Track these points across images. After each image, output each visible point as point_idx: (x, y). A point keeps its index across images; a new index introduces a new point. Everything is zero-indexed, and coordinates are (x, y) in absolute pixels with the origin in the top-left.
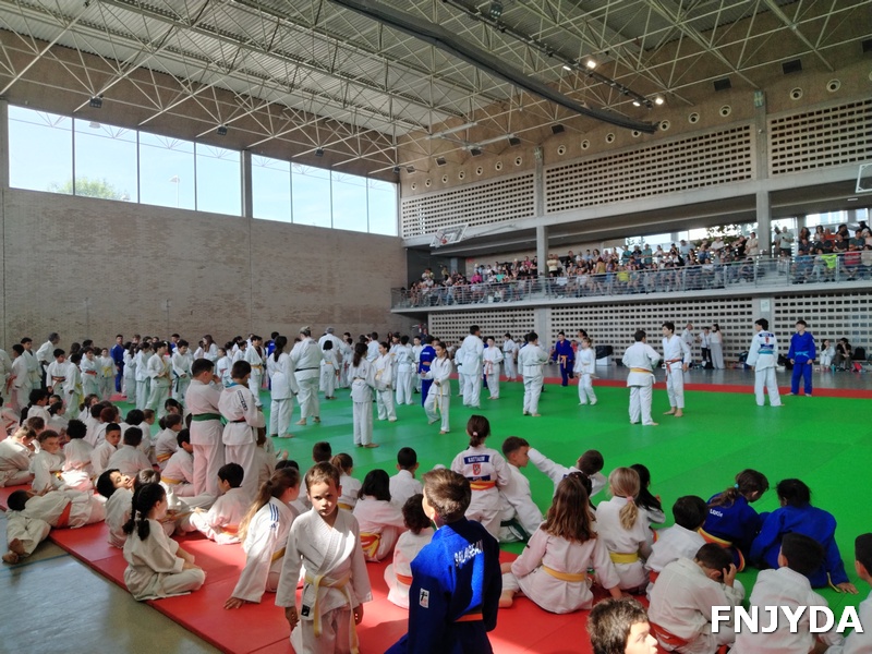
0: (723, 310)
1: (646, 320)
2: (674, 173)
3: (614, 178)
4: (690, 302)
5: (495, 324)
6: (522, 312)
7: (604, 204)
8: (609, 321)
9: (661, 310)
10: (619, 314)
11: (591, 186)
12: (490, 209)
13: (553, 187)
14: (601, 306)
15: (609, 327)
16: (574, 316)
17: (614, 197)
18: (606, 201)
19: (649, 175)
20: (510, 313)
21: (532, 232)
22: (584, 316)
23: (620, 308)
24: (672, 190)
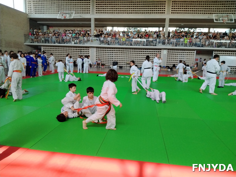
0: (153, 53)
1: (129, 54)
3: (121, 5)
4: (144, 49)
7: (117, 14)
8: (117, 54)
9: (134, 51)
10: (121, 52)
13: (98, 4)
14: (114, 49)
15: (117, 56)
16: (105, 51)
17: (121, 12)
20: (79, 48)
22: (108, 51)
23: (121, 50)
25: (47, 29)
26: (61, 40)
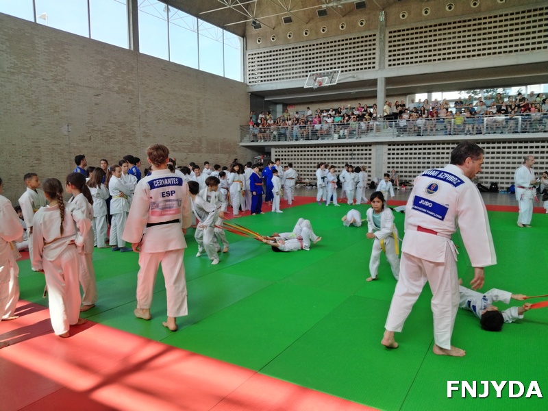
2: (508, 39)
3: (452, 41)
5: (334, 157)
6: (360, 148)
7: (442, 61)
8: (441, 156)
11: (430, 46)
12: (333, 62)
13: (395, 46)
14: (434, 144)
15: (440, 160)
16: (409, 151)
17: (451, 56)
18: (444, 59)
19: (484, 39)
20: (349, 148)
21: (374, 82)
22: (418, 151)
24: (505, 52)
25: (284, 112)
26: (310, 132)
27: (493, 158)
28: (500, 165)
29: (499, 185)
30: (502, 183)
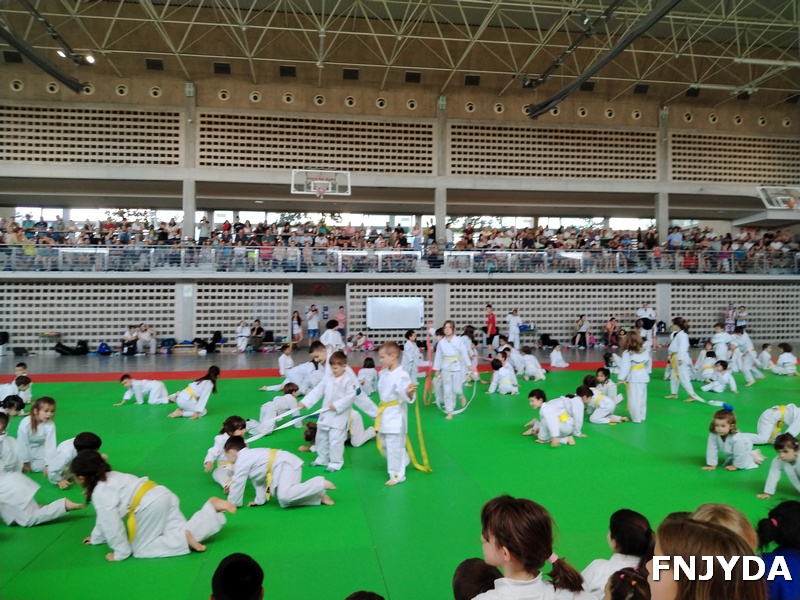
27: (81, 305)
28: (91, 316)
29: (91, 344)
30: (94, 341)
